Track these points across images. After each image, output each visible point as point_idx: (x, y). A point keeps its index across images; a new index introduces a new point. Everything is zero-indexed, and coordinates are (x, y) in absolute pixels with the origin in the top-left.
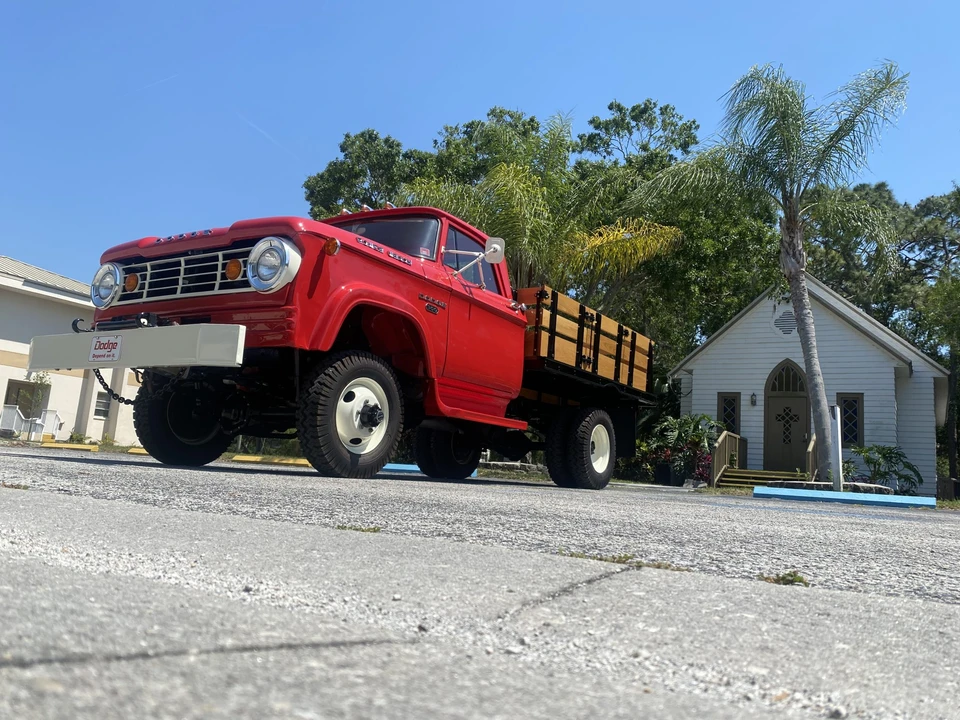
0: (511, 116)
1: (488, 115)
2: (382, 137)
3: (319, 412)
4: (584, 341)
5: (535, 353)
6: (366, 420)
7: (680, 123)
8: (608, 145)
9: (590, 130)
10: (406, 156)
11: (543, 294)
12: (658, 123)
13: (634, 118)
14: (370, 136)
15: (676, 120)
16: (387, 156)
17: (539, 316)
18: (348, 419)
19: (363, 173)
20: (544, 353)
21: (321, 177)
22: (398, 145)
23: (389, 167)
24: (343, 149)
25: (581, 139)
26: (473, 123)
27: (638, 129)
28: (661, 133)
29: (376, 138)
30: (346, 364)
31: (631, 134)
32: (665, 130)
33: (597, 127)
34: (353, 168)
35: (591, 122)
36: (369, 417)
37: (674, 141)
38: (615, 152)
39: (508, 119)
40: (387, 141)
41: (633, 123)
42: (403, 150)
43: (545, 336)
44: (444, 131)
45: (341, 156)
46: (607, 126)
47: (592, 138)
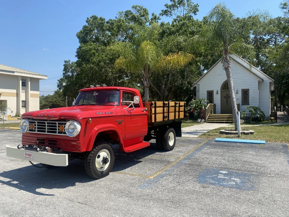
0: (139, 7)
1: (132, 8)
2: (99, 17)
3: (91, 165)
4: (165, 112)
5: (151, 121)
6: (104, 162)
7: (193, 5)
8: (171, 13)
9: (165, 8)
10: (107, 23)
11: (152, 104)
12: (186, 5)
13: (179, 4)
14: (95, 18)
15: (192, 4)
16: (101, 24)
17: (151, 110)
18: (99, 163)
19: (94, 30)
20: (153, 121)
21: (81, 32)
22: (104, 20)
23: (102, 27)
24: (87, 22)
25: (162, 11)
26: (127, 11)
27: (180, 7)
28: (187, 8)
29: (97, 18)
30: (97, 149)
31: (178, 8)
32: (188, 7)
33: (167, 7)
34: (91, 29)
35: (165, 6)
36: (105, 161)
37: (191, 10)
38: (173, 15)
39: (138, 8)
40: (100, 18)
41: (178, 6)
42: (106, 21)
43: (153, 116)
44: (118, 14)
45: (87, 24)
46: (170, 7)
47: (166, 11)
